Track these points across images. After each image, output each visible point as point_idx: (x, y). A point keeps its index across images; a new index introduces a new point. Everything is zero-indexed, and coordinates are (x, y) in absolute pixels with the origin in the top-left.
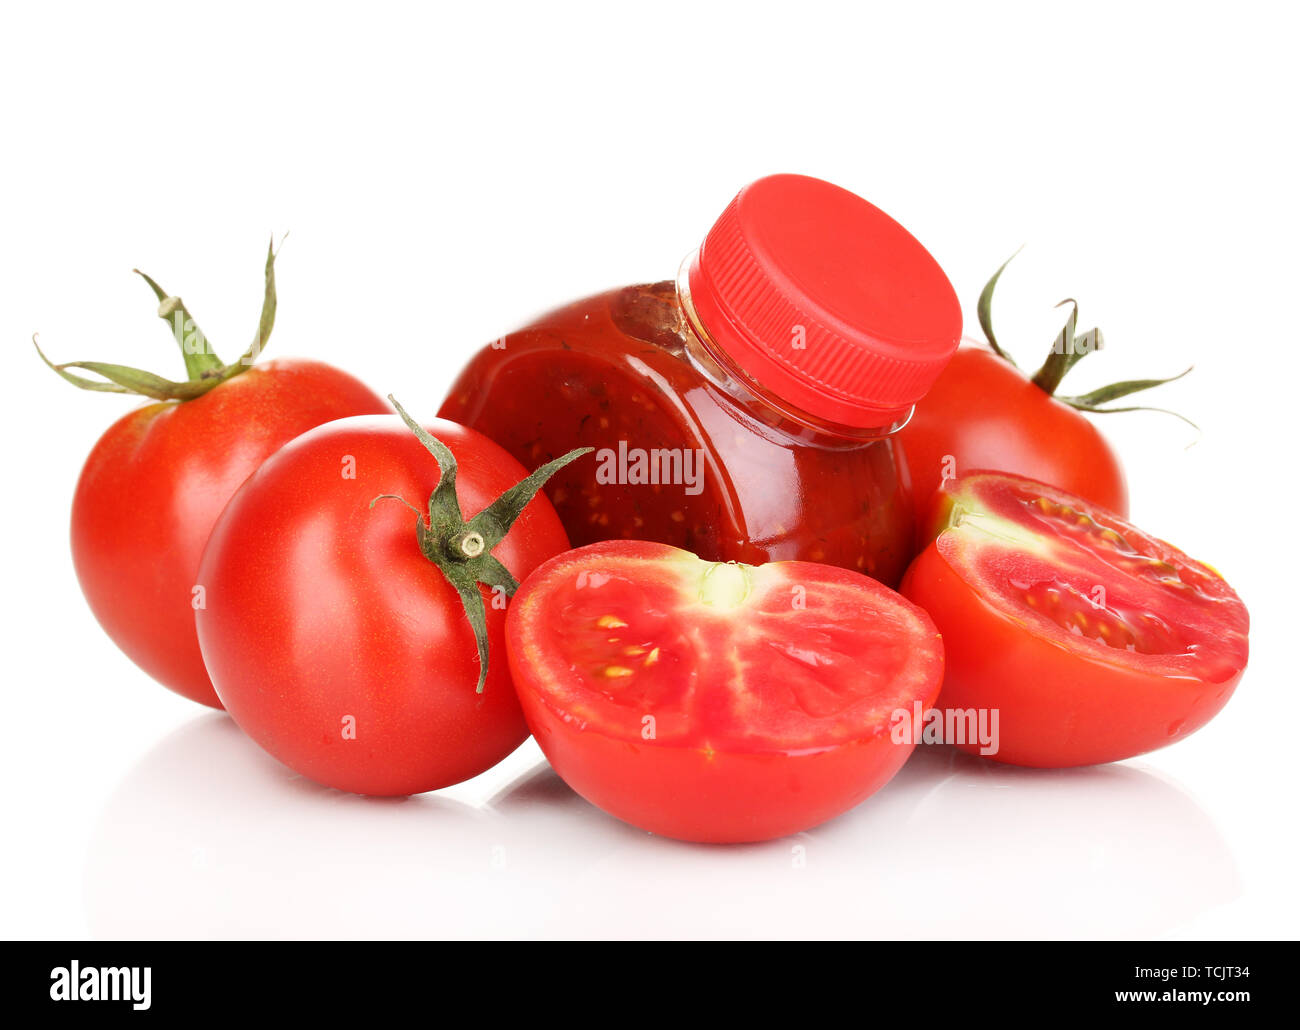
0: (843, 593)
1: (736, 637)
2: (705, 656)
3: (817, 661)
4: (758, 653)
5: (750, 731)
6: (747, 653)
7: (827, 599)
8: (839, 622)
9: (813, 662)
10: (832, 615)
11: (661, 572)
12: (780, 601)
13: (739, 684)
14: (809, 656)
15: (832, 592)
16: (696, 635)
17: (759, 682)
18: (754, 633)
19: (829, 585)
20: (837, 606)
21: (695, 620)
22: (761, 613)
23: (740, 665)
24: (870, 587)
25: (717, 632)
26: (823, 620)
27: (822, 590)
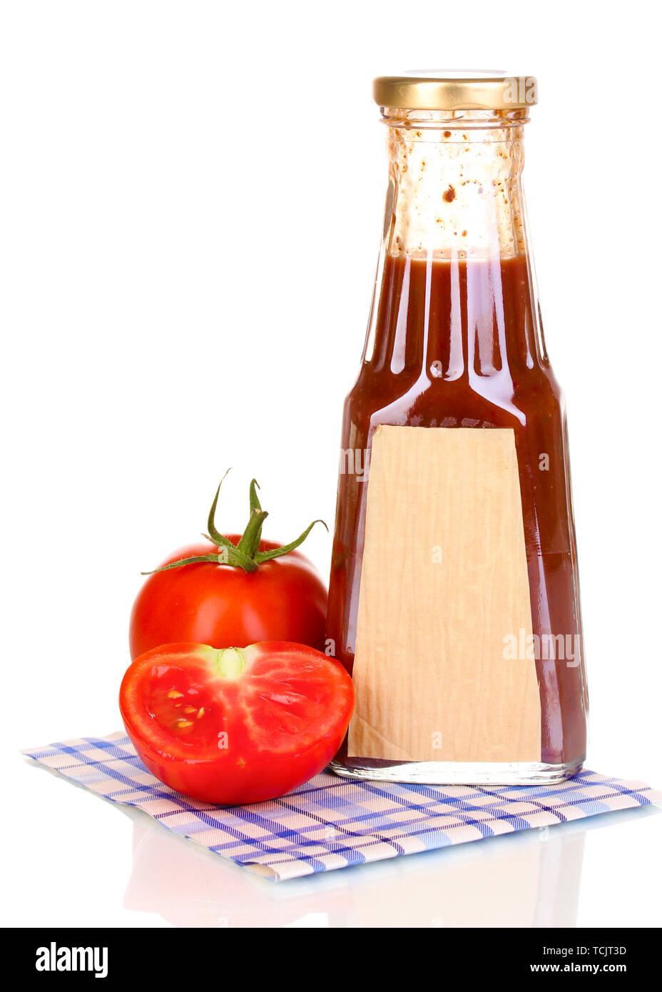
0: (294, 658)
1: (242, 693)
2: (228, 707)
3: (289, 701)
4: (256, 700)
5: (261, 748)
6: (250, 702)
7: (286, 662)
8: (294, 676)
9: (287, 703)
10: (290, 672)
11: (195, 660)
12: (260, 668)
13: (250, 721)
14: (282, 699)
15: (287, 657)
16: (221, 696)
17: (260, 718)
18: (251, 689)
19: (285, 654)
20: (292, 666)
21: (219, 685)
22: (253, 677)
23: (248, 710)
24: (306, 651)
25: (232, 691)
26: (287, 675)
27: (281, 657)
